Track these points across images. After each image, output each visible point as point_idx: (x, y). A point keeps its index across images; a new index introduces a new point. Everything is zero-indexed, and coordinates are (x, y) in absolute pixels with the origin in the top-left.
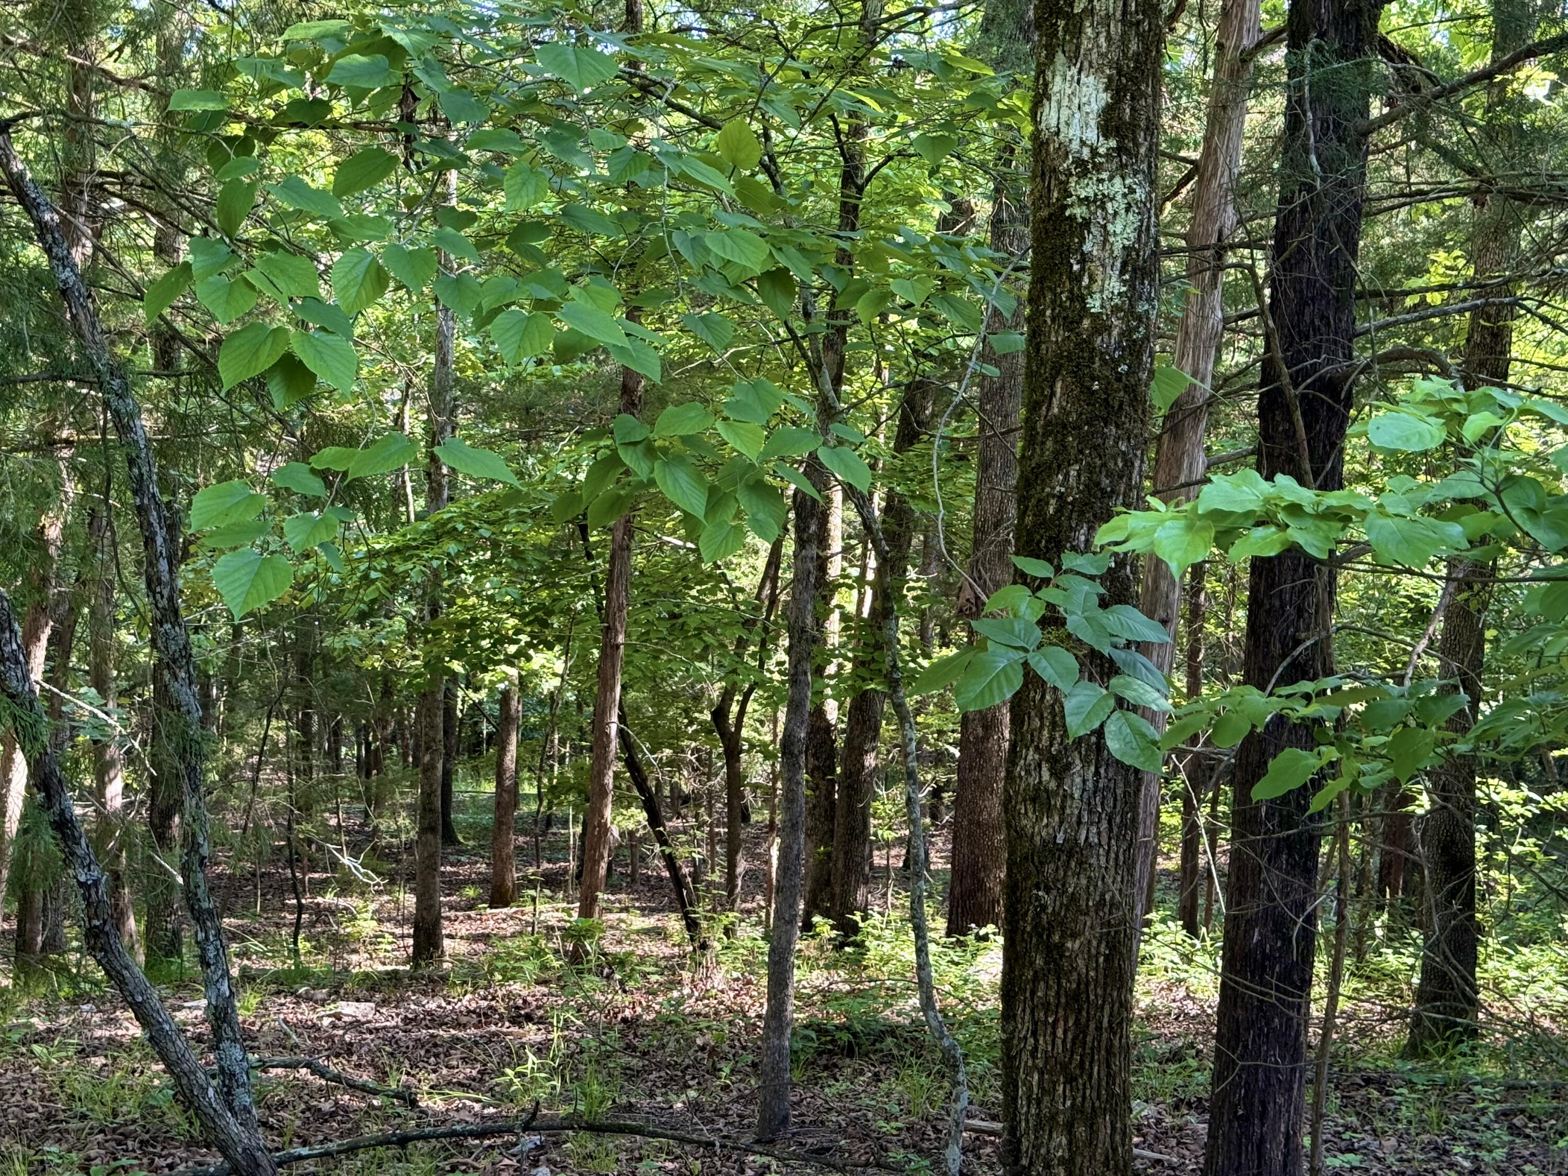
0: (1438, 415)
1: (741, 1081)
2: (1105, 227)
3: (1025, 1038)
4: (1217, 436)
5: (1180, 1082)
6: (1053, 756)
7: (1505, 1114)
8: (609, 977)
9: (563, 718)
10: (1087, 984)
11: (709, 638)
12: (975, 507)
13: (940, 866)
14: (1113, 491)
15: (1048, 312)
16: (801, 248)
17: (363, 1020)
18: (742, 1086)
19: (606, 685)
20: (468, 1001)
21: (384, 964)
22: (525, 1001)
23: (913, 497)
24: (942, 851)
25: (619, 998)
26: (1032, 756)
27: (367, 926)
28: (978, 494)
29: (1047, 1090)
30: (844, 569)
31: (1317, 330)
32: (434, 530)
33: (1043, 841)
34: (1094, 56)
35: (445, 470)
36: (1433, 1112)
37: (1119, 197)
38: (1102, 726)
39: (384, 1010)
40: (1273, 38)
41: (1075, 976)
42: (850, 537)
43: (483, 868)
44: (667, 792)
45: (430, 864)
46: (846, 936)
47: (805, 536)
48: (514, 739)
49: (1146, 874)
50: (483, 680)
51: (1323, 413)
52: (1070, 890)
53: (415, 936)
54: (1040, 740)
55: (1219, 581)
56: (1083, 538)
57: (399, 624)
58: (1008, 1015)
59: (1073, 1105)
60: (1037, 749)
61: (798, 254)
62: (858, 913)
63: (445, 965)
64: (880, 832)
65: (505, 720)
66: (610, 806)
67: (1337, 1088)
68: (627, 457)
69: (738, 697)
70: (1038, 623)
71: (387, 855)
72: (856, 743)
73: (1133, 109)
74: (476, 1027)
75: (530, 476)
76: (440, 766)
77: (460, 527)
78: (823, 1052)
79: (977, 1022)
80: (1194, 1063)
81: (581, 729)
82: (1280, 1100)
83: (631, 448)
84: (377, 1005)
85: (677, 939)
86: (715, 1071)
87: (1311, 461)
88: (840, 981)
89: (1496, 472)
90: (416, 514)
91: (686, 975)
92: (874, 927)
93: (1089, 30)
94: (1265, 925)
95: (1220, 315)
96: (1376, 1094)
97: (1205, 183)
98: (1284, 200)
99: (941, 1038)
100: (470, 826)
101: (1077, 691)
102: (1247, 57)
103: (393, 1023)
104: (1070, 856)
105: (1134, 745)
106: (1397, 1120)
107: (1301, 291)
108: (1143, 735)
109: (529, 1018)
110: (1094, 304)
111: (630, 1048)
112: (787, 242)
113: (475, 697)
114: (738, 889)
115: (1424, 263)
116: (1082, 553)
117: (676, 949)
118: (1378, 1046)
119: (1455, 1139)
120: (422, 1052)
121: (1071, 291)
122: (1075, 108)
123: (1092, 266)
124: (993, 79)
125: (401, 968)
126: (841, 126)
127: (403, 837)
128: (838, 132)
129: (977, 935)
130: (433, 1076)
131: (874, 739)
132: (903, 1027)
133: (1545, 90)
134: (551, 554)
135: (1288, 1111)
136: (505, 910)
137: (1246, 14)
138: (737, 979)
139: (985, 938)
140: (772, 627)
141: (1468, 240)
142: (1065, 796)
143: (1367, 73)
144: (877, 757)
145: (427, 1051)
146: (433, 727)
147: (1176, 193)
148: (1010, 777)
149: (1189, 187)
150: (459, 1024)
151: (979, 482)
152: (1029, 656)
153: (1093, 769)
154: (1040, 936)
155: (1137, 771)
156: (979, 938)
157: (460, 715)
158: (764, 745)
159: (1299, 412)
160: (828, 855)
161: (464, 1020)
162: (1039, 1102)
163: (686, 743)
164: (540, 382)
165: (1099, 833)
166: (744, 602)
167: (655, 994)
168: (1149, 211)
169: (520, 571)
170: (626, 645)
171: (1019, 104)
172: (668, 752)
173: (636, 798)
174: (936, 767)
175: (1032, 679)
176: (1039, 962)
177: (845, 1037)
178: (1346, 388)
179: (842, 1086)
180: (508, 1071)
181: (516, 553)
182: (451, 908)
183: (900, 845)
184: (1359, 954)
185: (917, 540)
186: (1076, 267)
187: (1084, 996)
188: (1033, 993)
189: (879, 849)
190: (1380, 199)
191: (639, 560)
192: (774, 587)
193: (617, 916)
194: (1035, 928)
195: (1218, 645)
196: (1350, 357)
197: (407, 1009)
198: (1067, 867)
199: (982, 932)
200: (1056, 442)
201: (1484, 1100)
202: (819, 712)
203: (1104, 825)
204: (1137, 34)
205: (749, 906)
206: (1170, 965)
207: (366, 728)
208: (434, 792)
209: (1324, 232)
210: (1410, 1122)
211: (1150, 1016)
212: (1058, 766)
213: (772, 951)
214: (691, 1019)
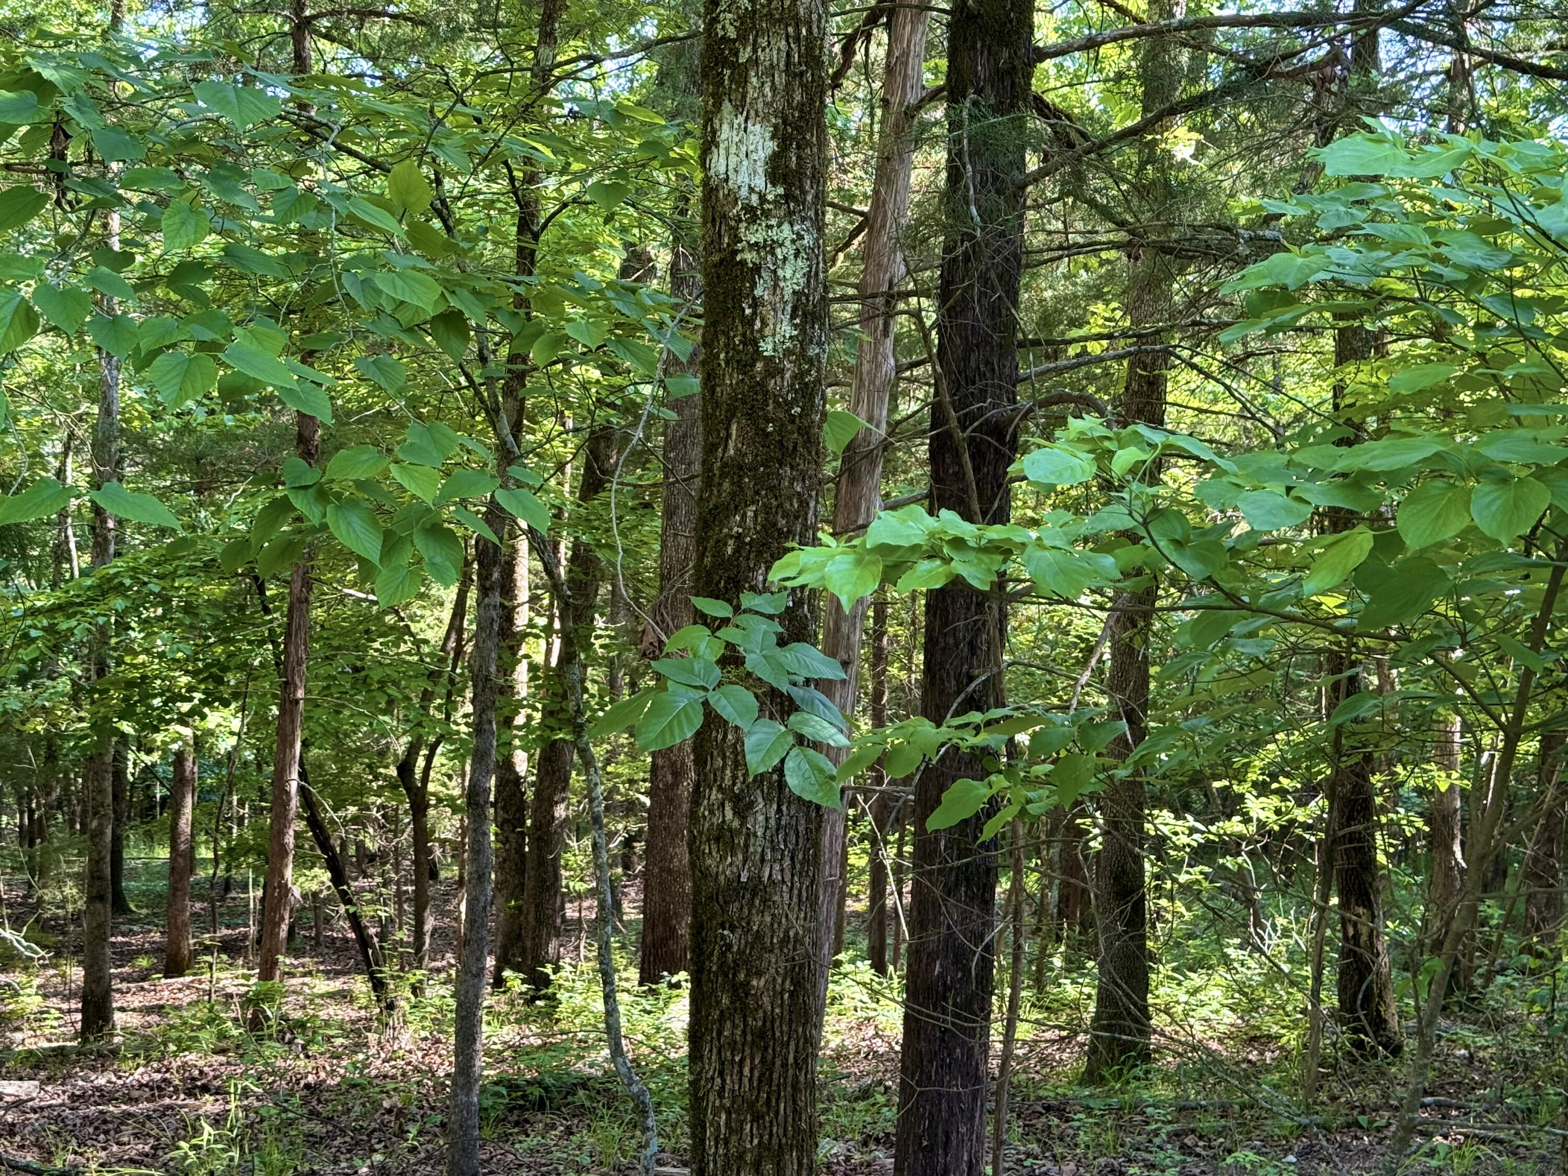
0: (1089, 452)
1: (429, 1142)
2: (775, 272)
3: (713, 1078)
4: (895, 482)
5: (868, 1119)
6: (736, 796)
7: (1177, 1134)
8: (290, 1042)
9: (242, 778)
10: (773, 1022)
11: (392, 691)
12: (661, 556)
13: (633, 917)
14: (789, 532)
15: (722, 356)
16: (474, 292)
17: (24, 1097)
18: (430, 1147)
19: (286, 742)
20: (140, 1075)
21: (50, 1041)
22: (201, 1072)
23: (599, 546)
24: (634, 901)
25: (301, 1063)
26: (715, 795)
27: (31, 1002)
28: (663, 541)
29: (735, 1129)
30: (531, 620)
31: (983, 376)
32: (99, 586)
33: (728, 880)
34: (760, 105)
35: (111, 524)
36: (1110, 1136)
37: (787, 243)
38: (783, 761)
39: (49, 1088)
40: (934, 95)
41: (761, 1014)
42: (537, 587)
43: (157, 937)
44: (352, 850)
45: (99, 936)
46: (538, 989)
47: (488, 584)
48: (189, 801)
49: (834, 914)
50: (155, 741)
51: (991, 456)
52: (755, 928)
53: (83, 1011)
54: (723, 779)
55: (901, 624)
56: (761, 578)
57: (64, 685)
58: (695, 1055)
59: (760, 1143)
60: (720, 788)
61: (472, 297)
62: (549, 966)
63: (116, 1040)
64: (571, 884)
65: (179, 782)
66: (291, 866)
67: (1019, 1116)
68: (300, 503)
69: (424, 752)
70: (718, 662)
71: (53, 927)
72: (546, 794)
73: (799, 158)
74: (148, 1100)
75: (203, 529)
76: (109, 831)
77: (128, 582)
78: (514, 1108)
79: (670, 1070)
80: (881, 1099)
81: (261, 789)
82: (963, 1130)
83: (302, 492)
84: (42, 1083)
85: (363, 1001)
86: (402, 1133)
87: (980, 502)
88: (532, 1036)
89: (1144, 505)
90: (80, 570)
91: (372, 1037)
92: (567, 980)
93: (754, 80)
94: (946, 957)
95: (892, 362)
96: (1056, 1121)
97: (875, 234)
98: (947, 250)
99: (630, 1085)
100: (143, 893)
101: (757, 728)
102: (910, 113)
103: (60, 1101)
104: (754, 894)
105: (813, 780)
106: (1076, 1145)
107: (967, 338)
108: (821, 771)
109: (205, 1089)
110: (767, 348)
111: (314, 1114)
112: (461, 286)
113: (148, 759)
114: (427, 946)
115: (1084, 314)
116: (760, 593)
117: (363, 1012)
118: (1058, 1074)
119: (1130, 1161)
120: (91, 1130)
121: (744, 335)
122: (743, 156)
123: (764, 310)
124: (665, 127)
125: (69, 1044)
126: (515, 173)
127: (70, 908)
128: (512, 179)
129: (669, 983)
130: (103, 1154)
131: (564, 789)
132: (596, 1078)
133: (1191, 150)
134: (226, 610)
135: (971, 1140)
136: (181, 979)
137: (910, 72)
138: (425, 1039)
139: (677, 986)
140: (458, 679)
141: (1124, 292)
142: (748, 835)
143: (1022, 127)
144: (567, 809)
145: (96, 1128)
146: (101, 791)
147: (848, 244)
148: (693, 816)
149: (860, 238)
150: (131, 1099)
151: (665, 530)
152: (710, 695)
153: (775, 806)
154: (726, 975)
155: (818, 807)
156: (672, 986)
157: (131, 779)
158: (452, 799)
159: (967, 455)
160: (519, 908)
161: (136, 1094)
162: (727, 1142)
163: (373, 799)
164: (211, 432)
165: (782, 870)
166: (429, 655)
167: (339, 1058)
168: (817, 256)
169: (192, 627)
170: (305, 700)
171: (691, 153)
172: (353, 810)
173: (319, 857)
174: (627, 816)
175: (712, 720)
176: (725, 1001)
177: (537, 1092)
178: (1011, 430)
179: (533, 1141)
180: (182, 1144)
181: (189, 609)
182: (123, 980)
183: (593, 896)
184: (1039, 983)
185: (605, 589)
186: (748, 311)
187: (770, 1033)
188: (720, 1033)
189: (571, 901)
190: (1041, 251)
191: (318, 613)
192: (459, 639)
193: (301, 980)
194: (720, 967)
195: (901, 688)
196: (1015, 402)
197: (74, 1086)
198: (751, 904)
199: (674, 979)
200: (733, 484)
201: (1157, 1122)
202: (508, 765)
203: (787, 863)
204: (801, 85)
205: (438, 964)
206: (859, 1005)
207: (29, 795)
208: (103, 858)
209: (985, 280)
210: (1088, 1147)
211: (840, 1055)
212: (741, 805)
213: (460, 1005)
214: (377, 1081)
